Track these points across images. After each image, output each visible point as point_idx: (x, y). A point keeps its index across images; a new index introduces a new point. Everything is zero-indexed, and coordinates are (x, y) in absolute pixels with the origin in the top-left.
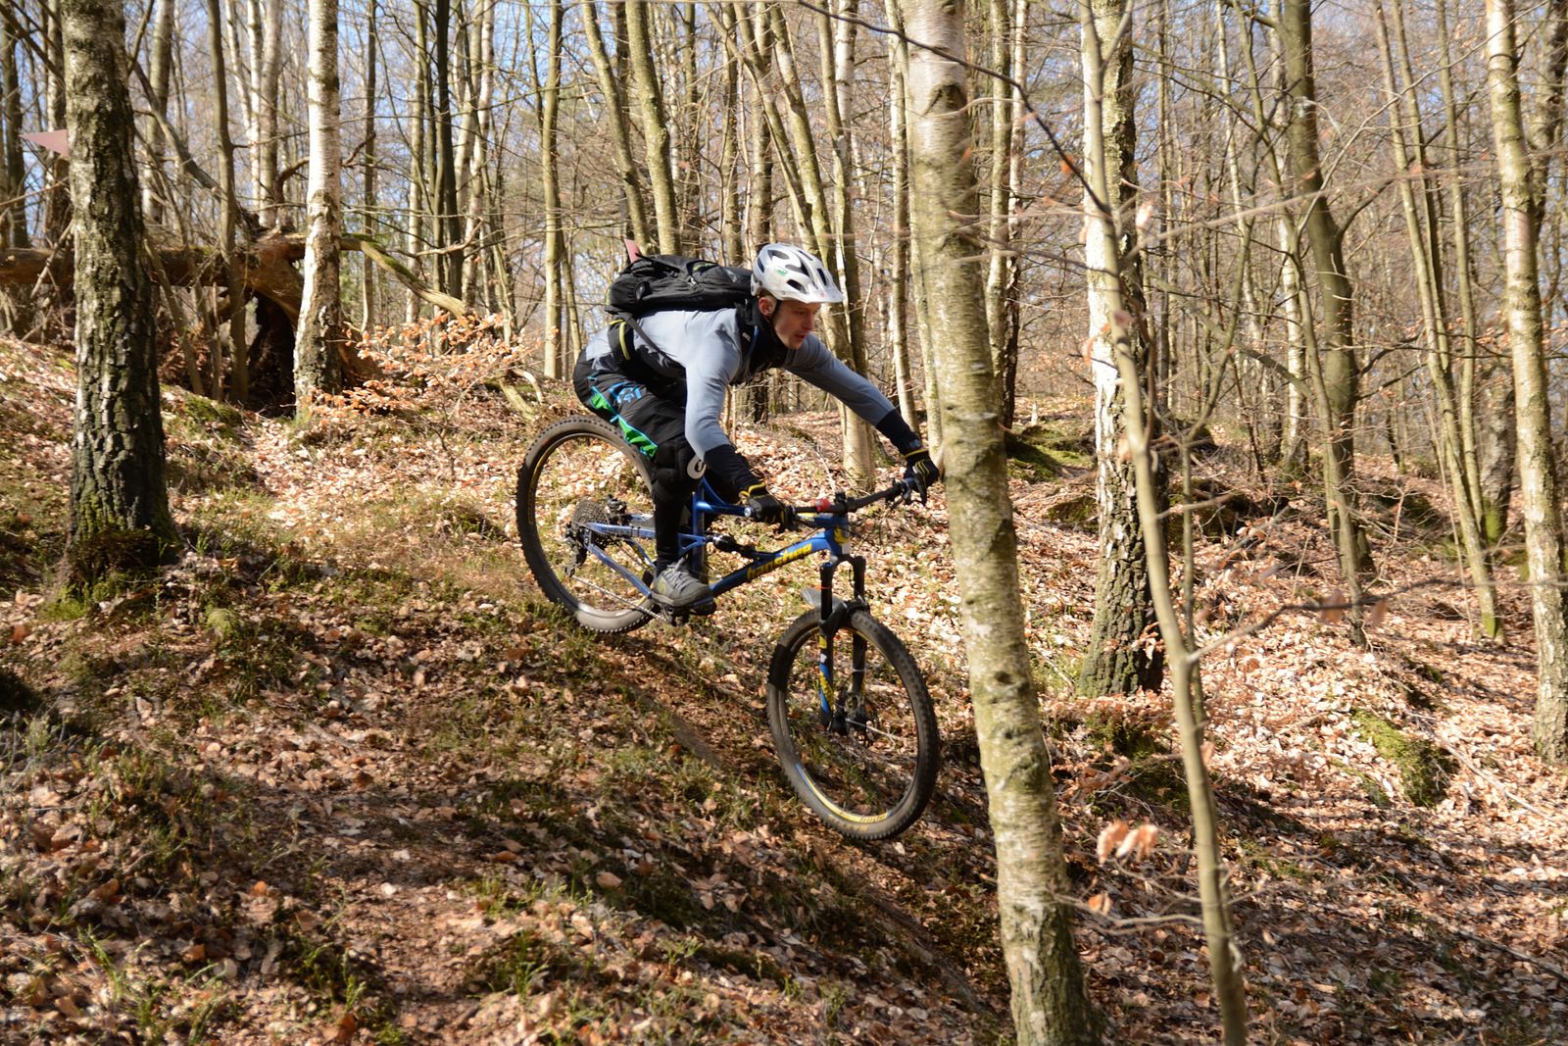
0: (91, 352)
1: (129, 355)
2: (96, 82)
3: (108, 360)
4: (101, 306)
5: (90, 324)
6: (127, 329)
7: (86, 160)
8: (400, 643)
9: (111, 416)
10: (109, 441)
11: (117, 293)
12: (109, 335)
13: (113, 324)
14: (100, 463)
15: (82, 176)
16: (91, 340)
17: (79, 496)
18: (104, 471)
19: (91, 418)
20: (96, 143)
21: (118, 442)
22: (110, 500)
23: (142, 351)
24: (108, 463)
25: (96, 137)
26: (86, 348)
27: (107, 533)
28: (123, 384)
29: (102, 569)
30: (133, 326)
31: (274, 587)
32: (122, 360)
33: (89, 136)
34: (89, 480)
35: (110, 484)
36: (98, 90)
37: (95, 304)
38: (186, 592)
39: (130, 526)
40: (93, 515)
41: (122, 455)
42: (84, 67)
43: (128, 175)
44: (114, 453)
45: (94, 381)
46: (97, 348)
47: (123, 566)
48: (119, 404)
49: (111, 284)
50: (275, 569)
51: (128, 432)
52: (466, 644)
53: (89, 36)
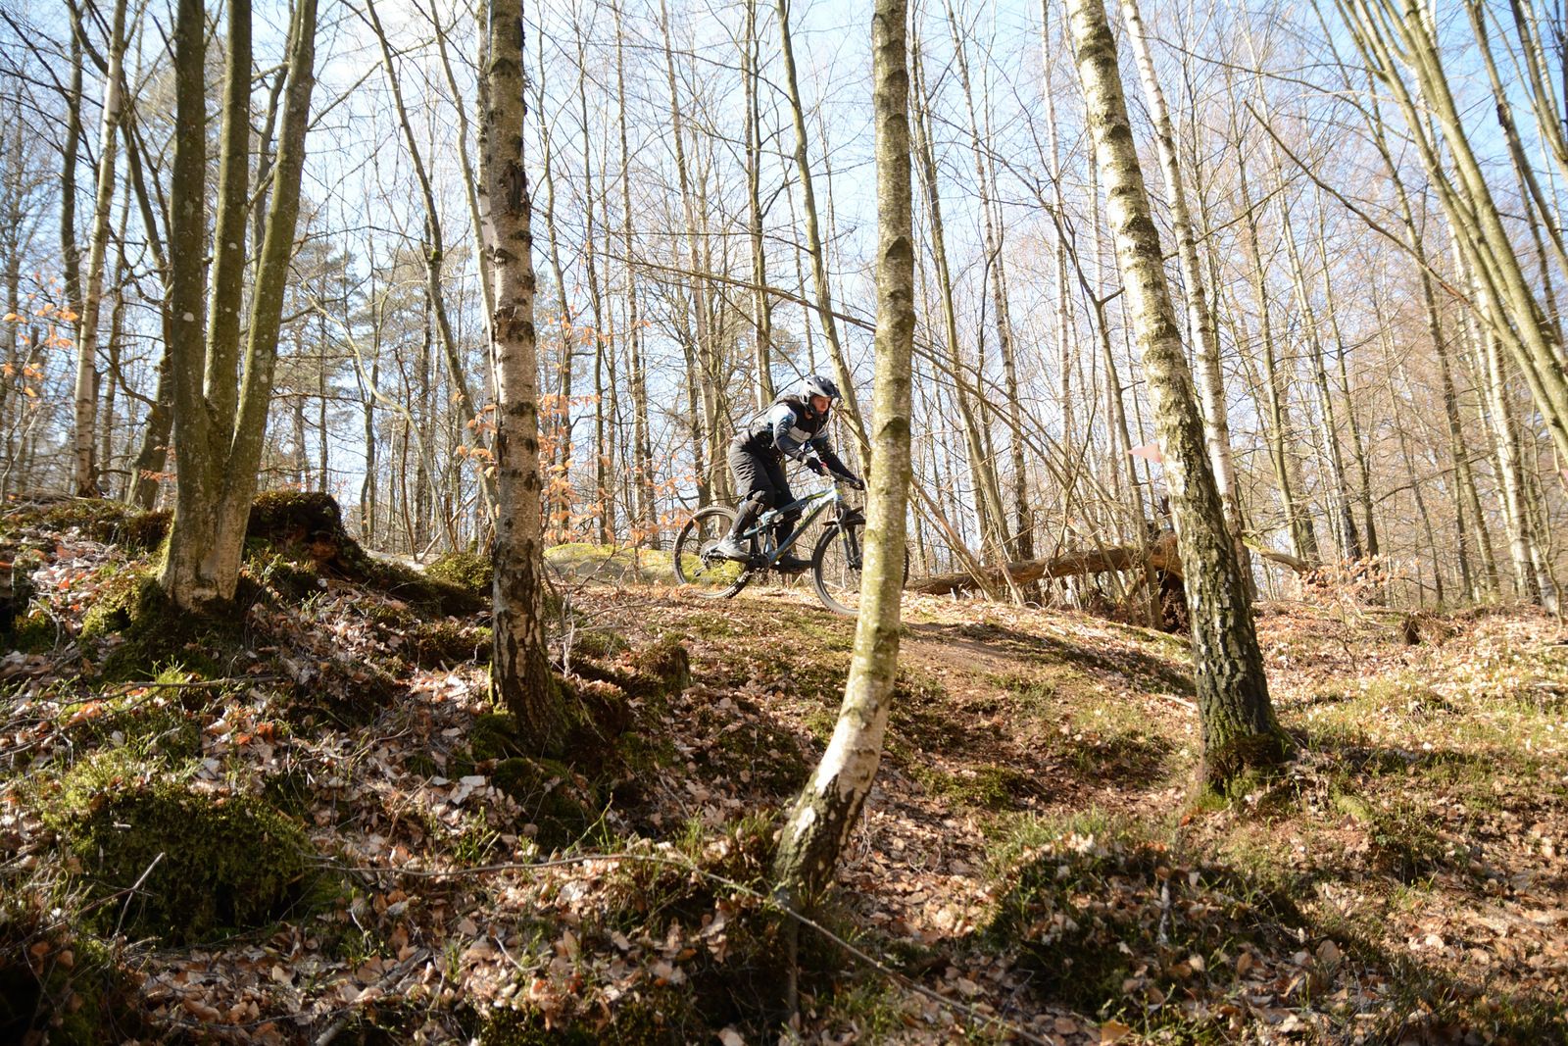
0: (1201, 600)
1: (1232, 599)
2: (1177, 404)
3: (1216, 605)
4: (1205, 565)
5: (1197, 580)
6: (1227, 579)
7: (1178, 460)
9: (1225, 647)
10: (1227, 666)
11: (1214, 553)
12: (1214, 586)
13: (1216, 577)
14: (1222, 684)
15: (1176, 472)
16: (1200, 592)
17: (1208, 712)
18: (1227, 690)
19: (1210, 650)
20: (1183, 447)
21: (1234, 667)
22: (1234, 713)
23: (1239, 596)
24: (1229, 684)
25: (1182, 443)
26: (1196, 597)
27: (1237, 738)
28: (1231, 622)
29: (1240, 768)
30: (1230, 577)
31: (1375, 773)
32: (1227, 604)
33: (1178, 443)
34: (1215, 698)
35: (1232, 699)
36: (1179, 409)
37: (1200, 563)
38: (1312, 784)
39: (1254, 732)
40: (1223, 726)
41: (1239, 676)
42: (1167, 395)
43: (1208, 466)
44: (1233, 676)
45: (1207, 622)
46: (1206, 597)
47: (1256, 765)
48: (1230, 637)
49: (1210, 548)
50: (1374, 759)
51: (1240, 658)
53: (1167, 374)
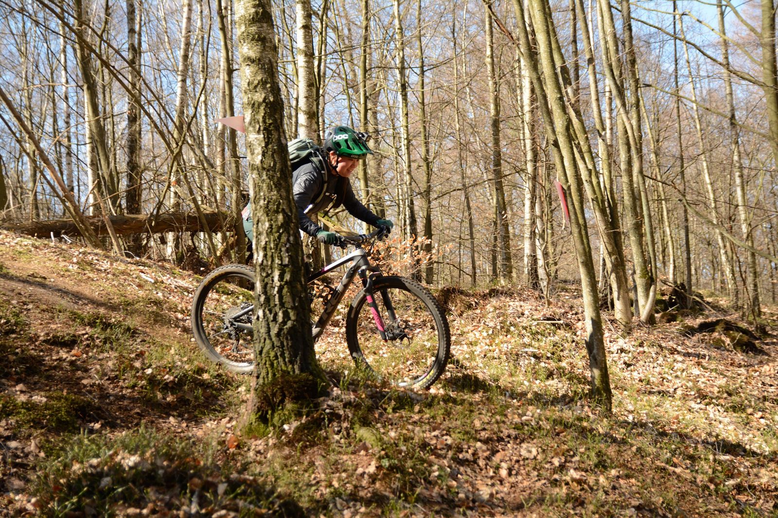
0: (265, 256)
1: (290, 257)
2: (263, 83)
3: (277, 261)
4: (271, 226)
5: (264, 239)
6: (288, 240)
7: (259, 132)
8: (484, 447)
9: (281, 298)
10: (280, 314)
11: (280, 217)
12: (277, 245)
13: (279, 237)
14: (274, 330)
15: (256, 143)
16: (265, 249)
17: (261, 352)
18: (278, 335)
19: (268, 300)
20: (264, 122)
21: (286, 316)
22: (283, 355)
23: (297, 256)
24: (280, 330)
25: (264, 117)
26: (261, 254)
27: (282, 376)
28: (287, 277)
29: (282, 401)
30: (291, 238)
31: (390, 410)
32: (286, 261)
33: (260, 117)
34: (268, 341)
35: (282, 343)
36: (264, 88)
37: (267, 225)
38: (338, 417)
39: (297, 372)
40: (272, 365)
41: (289, 324)
42: (255, 74)
44: (284, 323)
45: (268, 275)
46: (269, 254)
47: (295, 400)
48: (285, 290)
49: (277, 212)
50: (390, 398)
51: (292, 308)
52: (524, 445)
53: (258, 55)
